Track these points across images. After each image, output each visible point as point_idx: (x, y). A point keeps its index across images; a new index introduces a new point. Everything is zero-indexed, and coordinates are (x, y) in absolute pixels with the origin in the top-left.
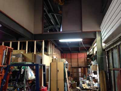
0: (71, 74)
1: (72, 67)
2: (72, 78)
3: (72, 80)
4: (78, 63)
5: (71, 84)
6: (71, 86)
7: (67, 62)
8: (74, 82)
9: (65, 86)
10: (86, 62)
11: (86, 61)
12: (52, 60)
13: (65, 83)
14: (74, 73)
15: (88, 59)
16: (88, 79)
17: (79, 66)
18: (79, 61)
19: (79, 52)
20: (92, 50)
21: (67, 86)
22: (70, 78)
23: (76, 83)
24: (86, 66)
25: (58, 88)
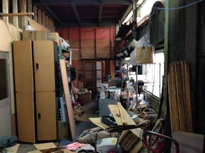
0: (80, 75)
1: (82, 60)
2: (82, 83)
3: (82, 86)
4: (96, 52)
8: (86, 91)
10: (113, 49)
11: (113, 45)
13: (61, 99)
14: (86, 71)
17: (98, 56)
18: (97, 45)
22: (78, 84)
23: (91, 92)
24: (113, 57)
25: (38, 112)
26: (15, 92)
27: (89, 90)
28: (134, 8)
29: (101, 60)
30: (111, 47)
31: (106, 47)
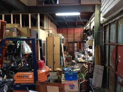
0: (67, 49)
1: (69, 42)
2: (68, 53)
4: (74, 38)
5: (67, 58)
6: (66, 59)
7: (63, 37)
8: (70, 56)
9: (61, 60)
10: (82, 37)
11: (82, 36)
12: (48, 34)
13: (61, 57)
14: (70, 47)
15: (84, 34)
16: (84, 53)
17: (76, 41)
19: (76, 27)
20: (89, 24)
21: (63, 60)
22: (66, 53)
23: (72, 56)
24: (82, 41)
25: (54, 61)
26: (47, 54)
27: (71, 56)
28: (90, 23)
29: (76, 42)
30: (81, 37)
31: (79, 37)
